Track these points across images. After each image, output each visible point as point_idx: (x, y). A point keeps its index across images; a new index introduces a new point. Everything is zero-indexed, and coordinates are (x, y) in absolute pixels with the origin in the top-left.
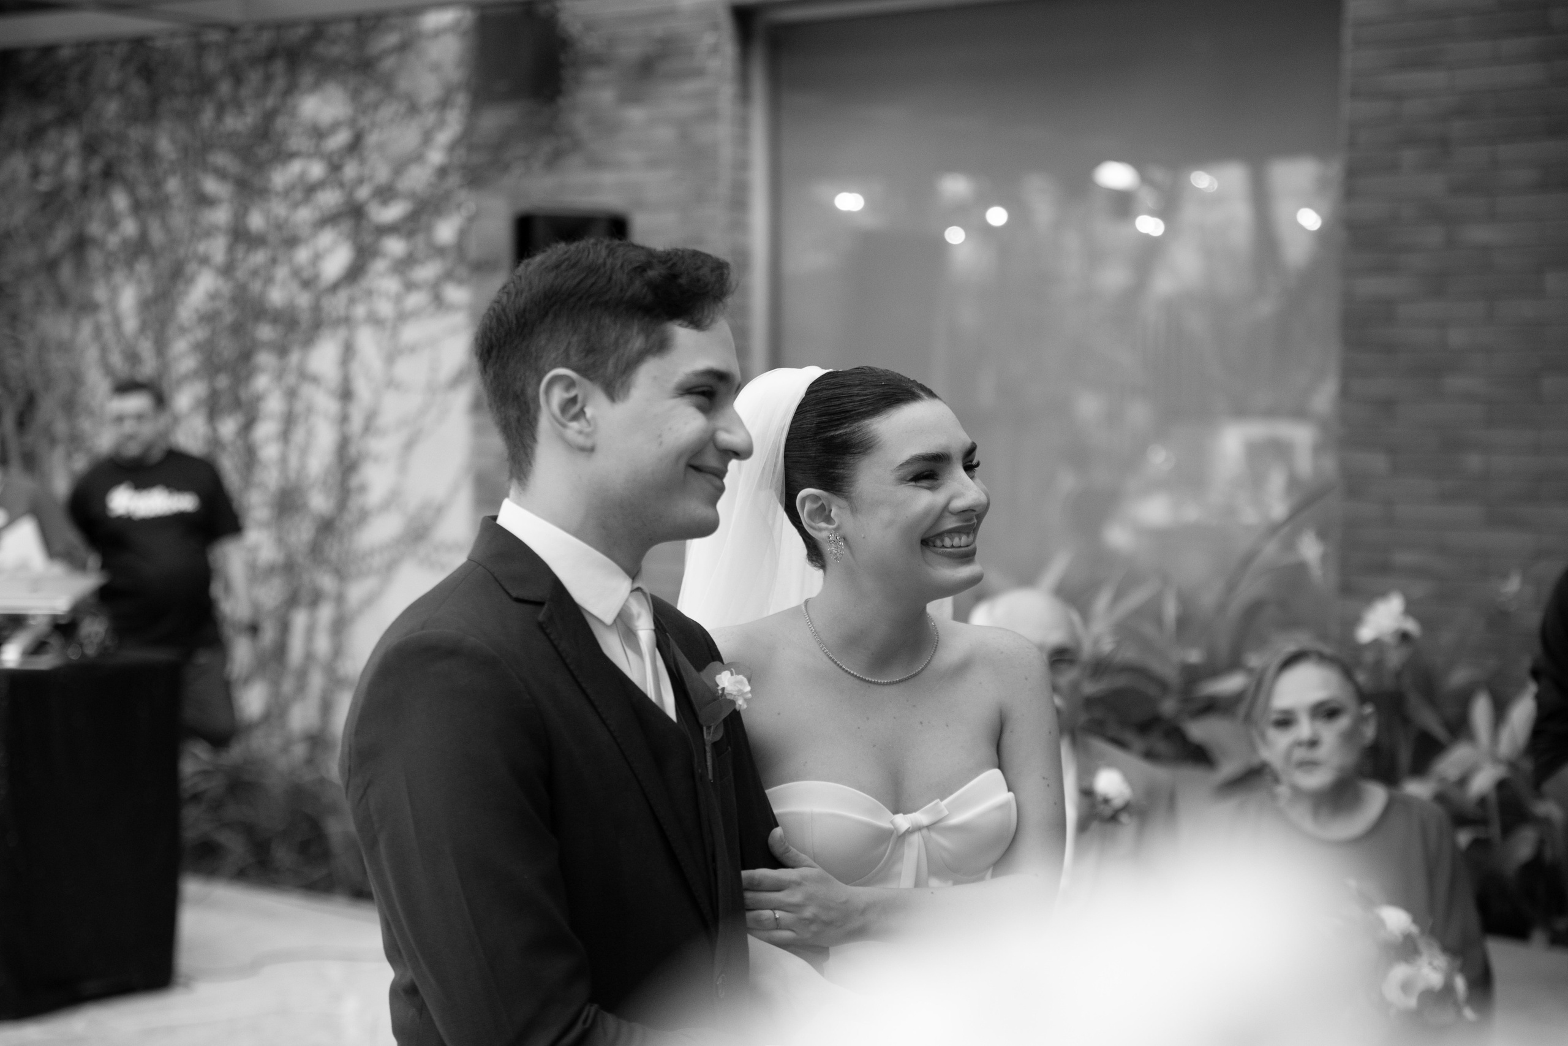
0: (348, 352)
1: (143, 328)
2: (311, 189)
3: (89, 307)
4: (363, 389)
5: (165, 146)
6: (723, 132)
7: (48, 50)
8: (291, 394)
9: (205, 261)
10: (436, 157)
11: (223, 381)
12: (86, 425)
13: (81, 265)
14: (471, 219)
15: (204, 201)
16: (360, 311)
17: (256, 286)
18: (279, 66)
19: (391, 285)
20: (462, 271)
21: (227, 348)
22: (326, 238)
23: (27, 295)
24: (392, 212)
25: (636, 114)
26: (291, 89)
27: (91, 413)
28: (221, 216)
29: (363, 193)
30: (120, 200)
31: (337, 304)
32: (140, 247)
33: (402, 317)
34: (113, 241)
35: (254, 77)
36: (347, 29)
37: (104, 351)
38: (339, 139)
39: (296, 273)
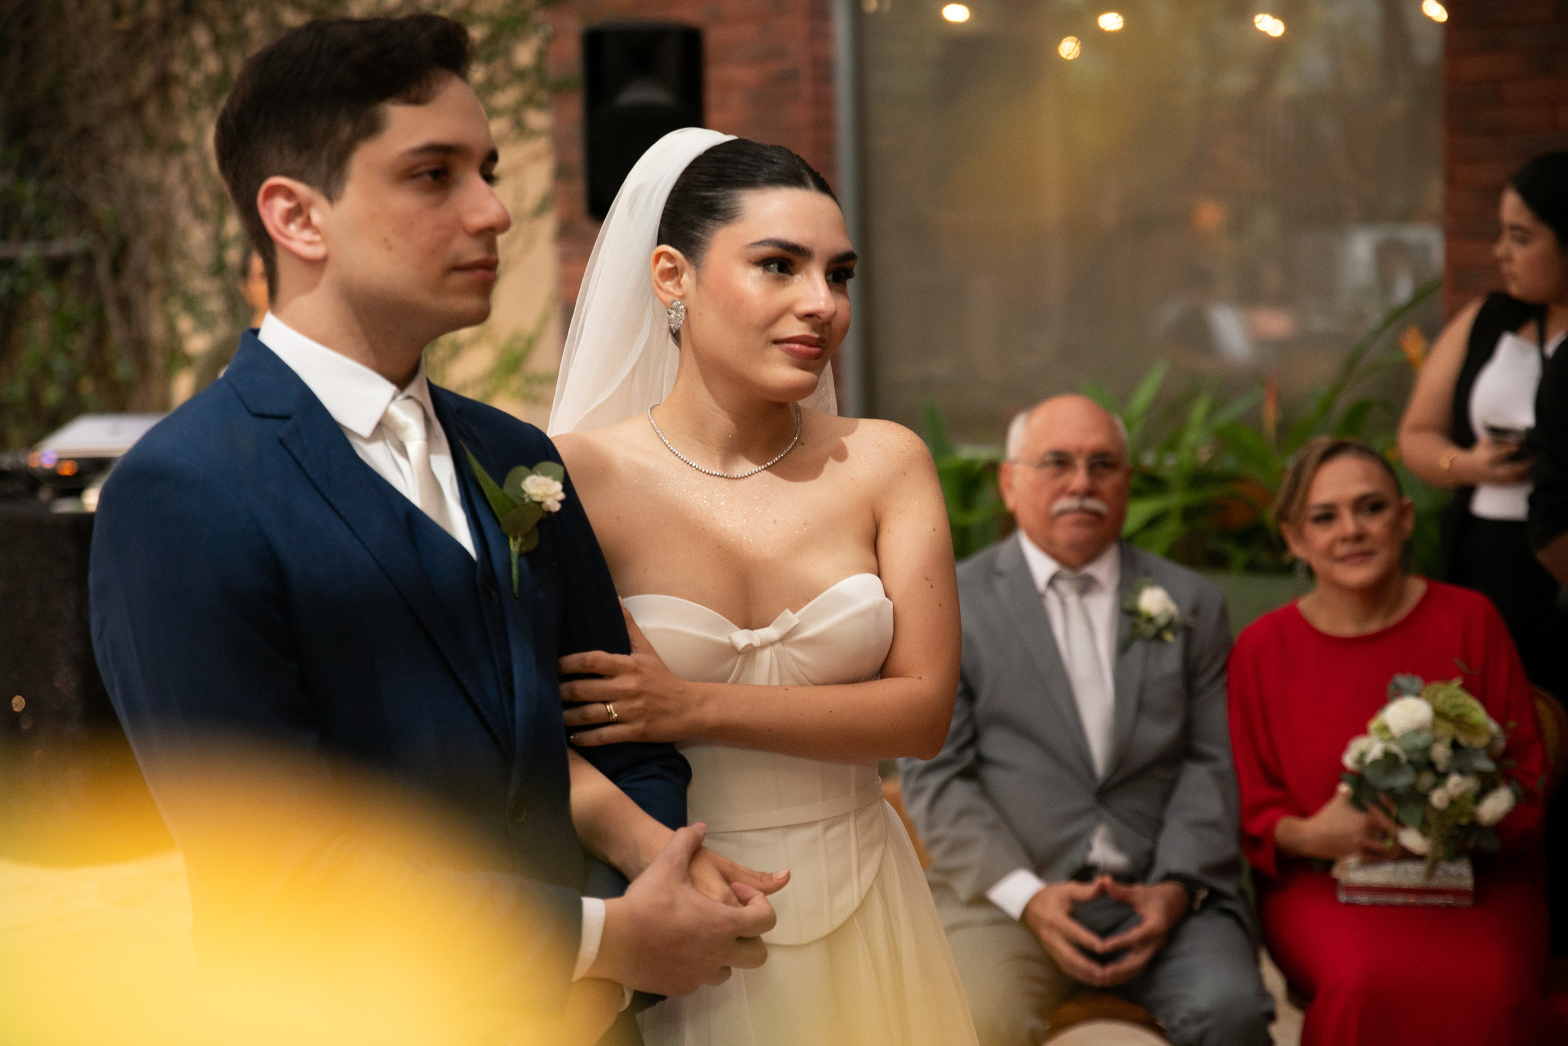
3: (176, 148)
12: (179, 267)
13: (166, 105)
14: (550, 40)
20: (543, 96)
23: (113, 137)
27: (184, 256)
30: (201, 37)
34: (196, 78)
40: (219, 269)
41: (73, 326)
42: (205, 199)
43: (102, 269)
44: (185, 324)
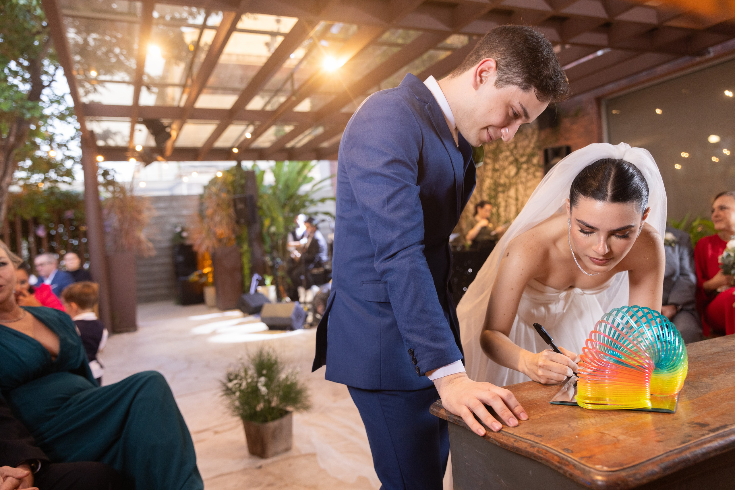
0: (517, 190)
2: (507, 158)
4: (520, 198)
6: (595, 126)
8: (506, 201)
9: (488, 177)
10: (532, 145)
16: (519, 181)
17: (498, 180)
19: (524, 174)
21: (493, 193)
22: (511, 167)
24: (524, 159)
25: (575, 127)
28: (490, 167)
29: (518, 156)
31: (514, 181)
33: (527, 181)
38: (512, 146)
39: (505, 175)
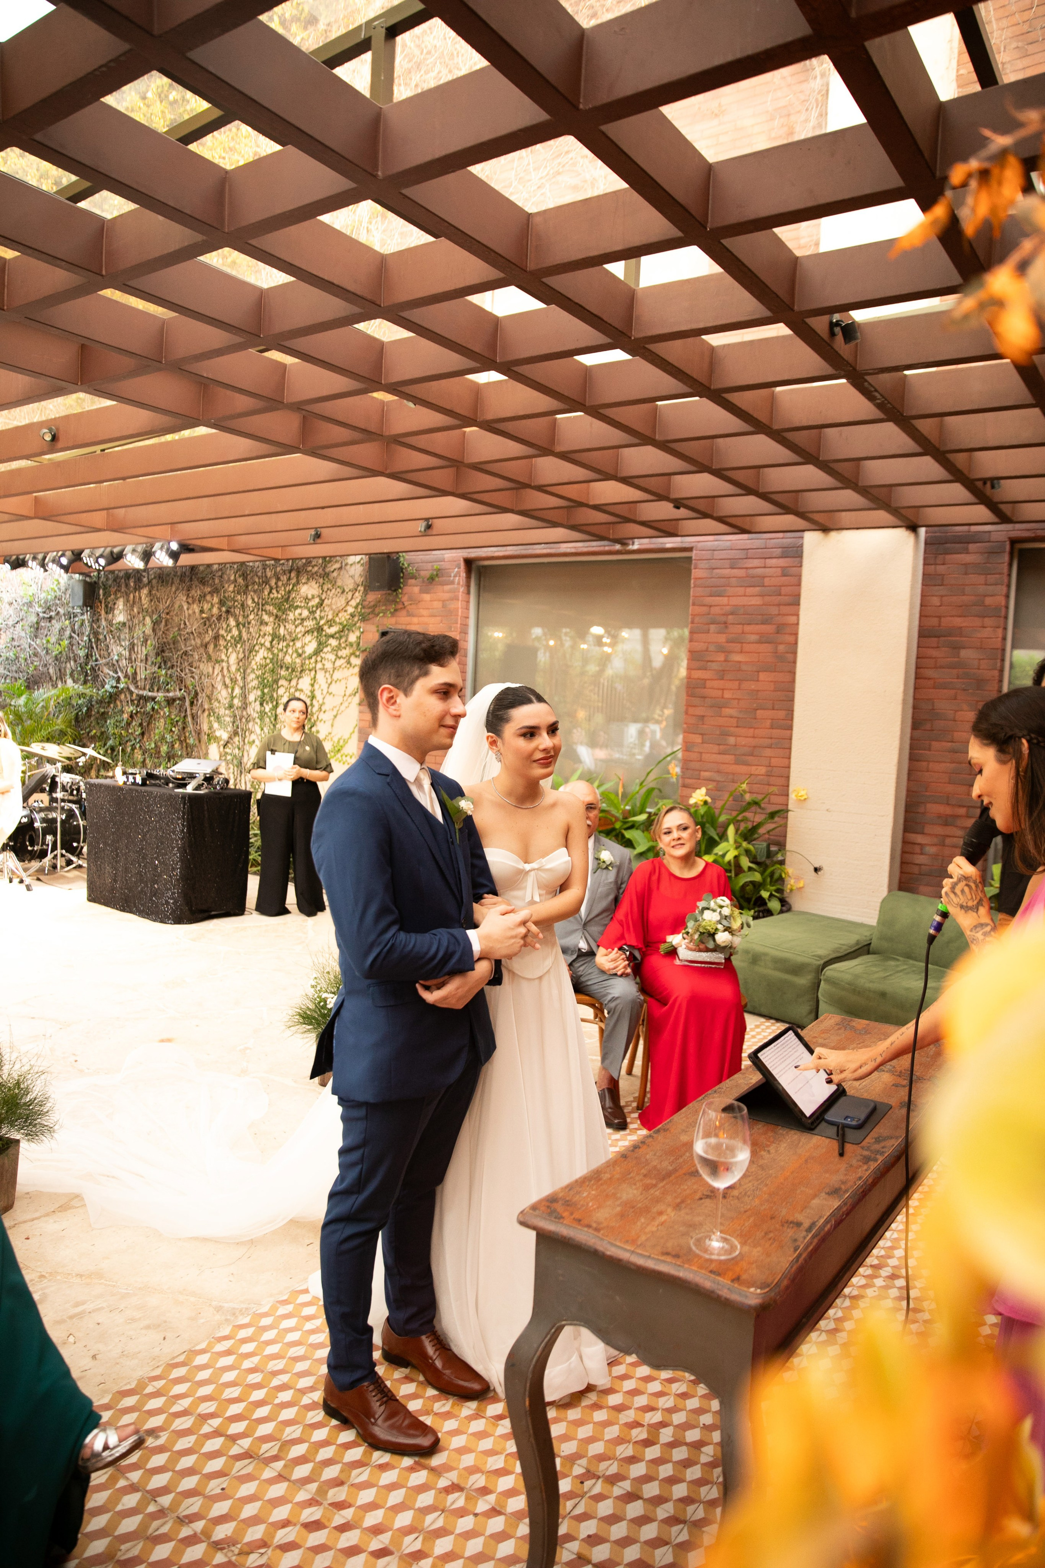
0: (314, 680)
1: (239, 670)
2: (303, 620)
3: (219, 661)
5: (250, 602)
6: (460, 604)
7: (209, 566)
9: (262, 645)
10: (350, 610)
11: (266, 691)
12: (216, 704)
13: (217, 646)
14: (364, 633)
15: (263, 623)
17: (281, 655)
18: (293, 574)
19: (332, 657)
21: (269, 678)
22: (308, 638)
23: (196, 656)
24: (333, 630)
25: (427, 597)
26: (298, 583)
27: (218, 701)
28: (269, 629)
29: (322, 622)
30: (232, 622)
31: (311, 663)
32: (239, 639)
33: (335, 669)
34: (229, 638)
35: (284, 578)
36: (320, 561)
37: (224, 676)
38: (315, 602)
39: (296, 651)
40: (231, 706)
41: (174, 724)
42: (228, 681)
43: (187, 703)
44: (216, 725)
